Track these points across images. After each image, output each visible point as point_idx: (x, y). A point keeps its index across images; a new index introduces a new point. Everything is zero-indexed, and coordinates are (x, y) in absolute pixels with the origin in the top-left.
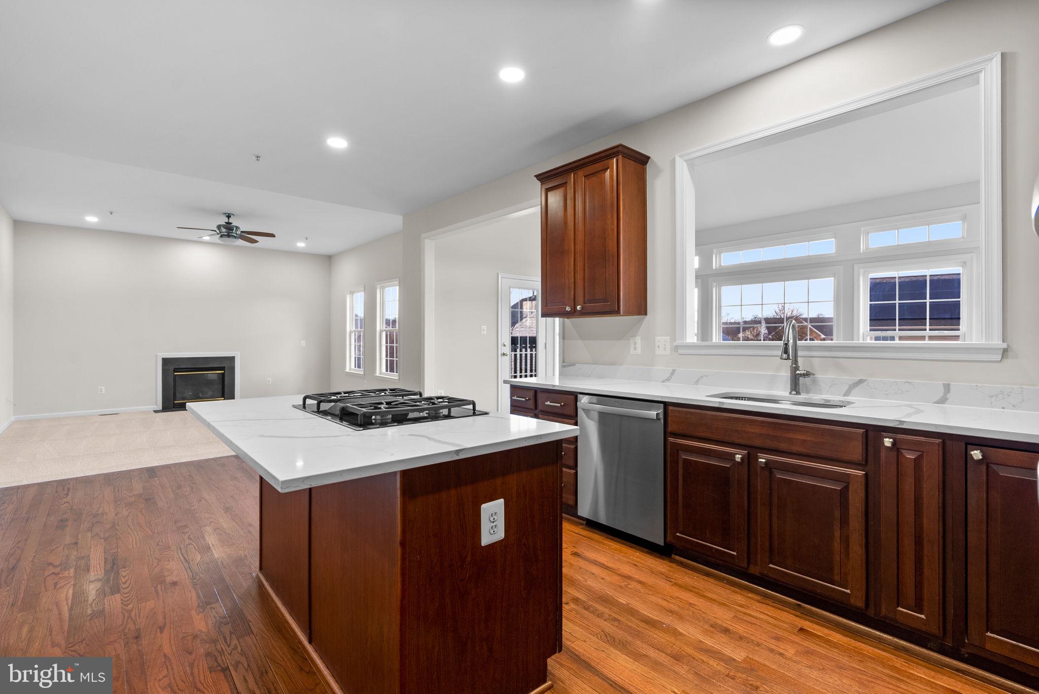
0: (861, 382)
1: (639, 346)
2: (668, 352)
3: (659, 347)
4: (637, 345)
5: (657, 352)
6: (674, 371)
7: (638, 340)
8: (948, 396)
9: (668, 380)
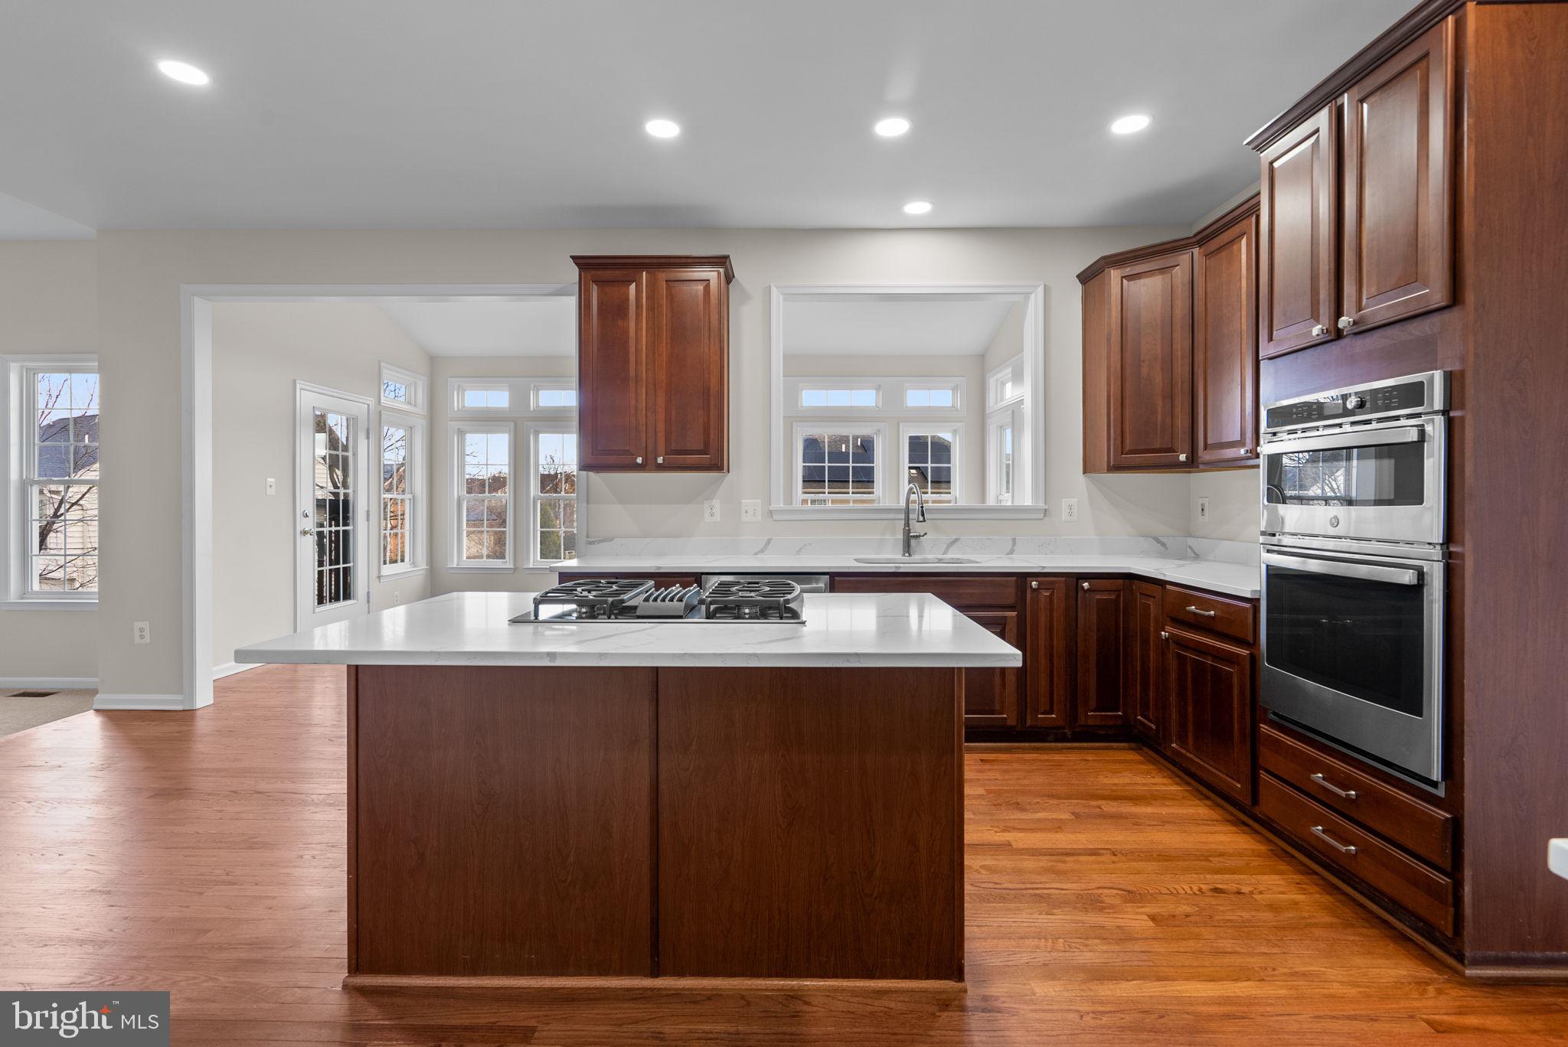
0: (956, 540)
1: (717, 510)
2: (759, 518)
3: (746, 512)
4: (714, 510)
5: (745, 518)
6: (769, 541)
7: (716, 503)
8: (1015, 548)
9: (762, 551)
